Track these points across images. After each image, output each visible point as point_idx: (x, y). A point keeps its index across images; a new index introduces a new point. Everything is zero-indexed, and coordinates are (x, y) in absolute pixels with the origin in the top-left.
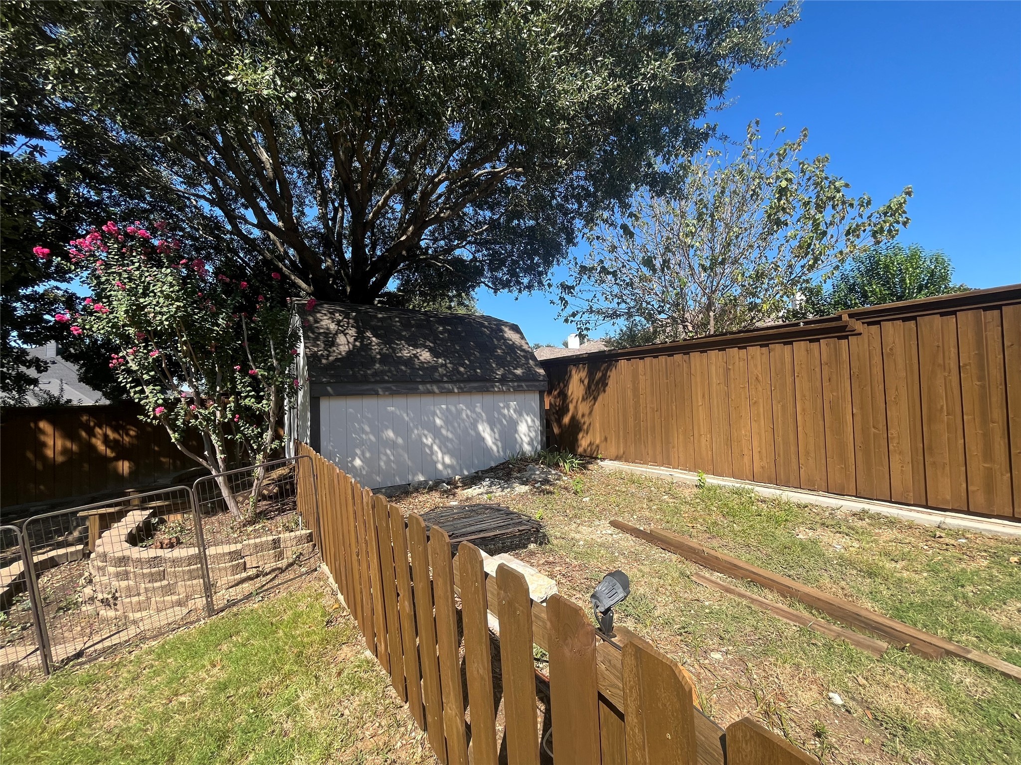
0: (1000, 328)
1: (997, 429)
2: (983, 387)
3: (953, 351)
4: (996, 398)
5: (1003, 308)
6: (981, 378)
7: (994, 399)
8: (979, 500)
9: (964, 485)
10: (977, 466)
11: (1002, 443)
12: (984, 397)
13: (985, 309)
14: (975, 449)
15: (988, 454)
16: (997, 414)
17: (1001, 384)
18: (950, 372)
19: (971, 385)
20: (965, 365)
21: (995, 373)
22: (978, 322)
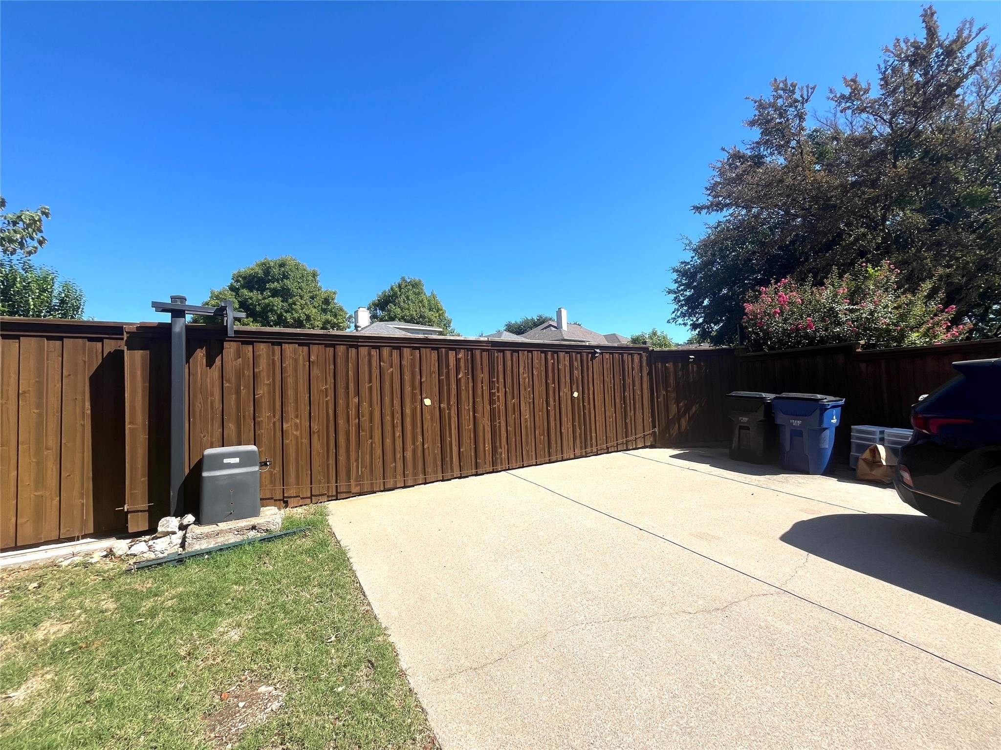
0: (61, 358)
1: (50, 456)
2: (40, 415)
3: (14, 377)
4: (52, 425)
5: (65, 340)
6: (39, 406)
7: (50, 427)
8: (27, 532)
9: (14, 520)
10: (28, 495)
11: (54, 469)
12: (40, 425)
13: (49, 338)
14: (27, 478)
15: (40, 481)
16: (52, 441)
17: (57, 412)
18: (8, 399)
19: (29, 413)
20: (24, 392)
21: (53, 401)
22: (41, 350)
